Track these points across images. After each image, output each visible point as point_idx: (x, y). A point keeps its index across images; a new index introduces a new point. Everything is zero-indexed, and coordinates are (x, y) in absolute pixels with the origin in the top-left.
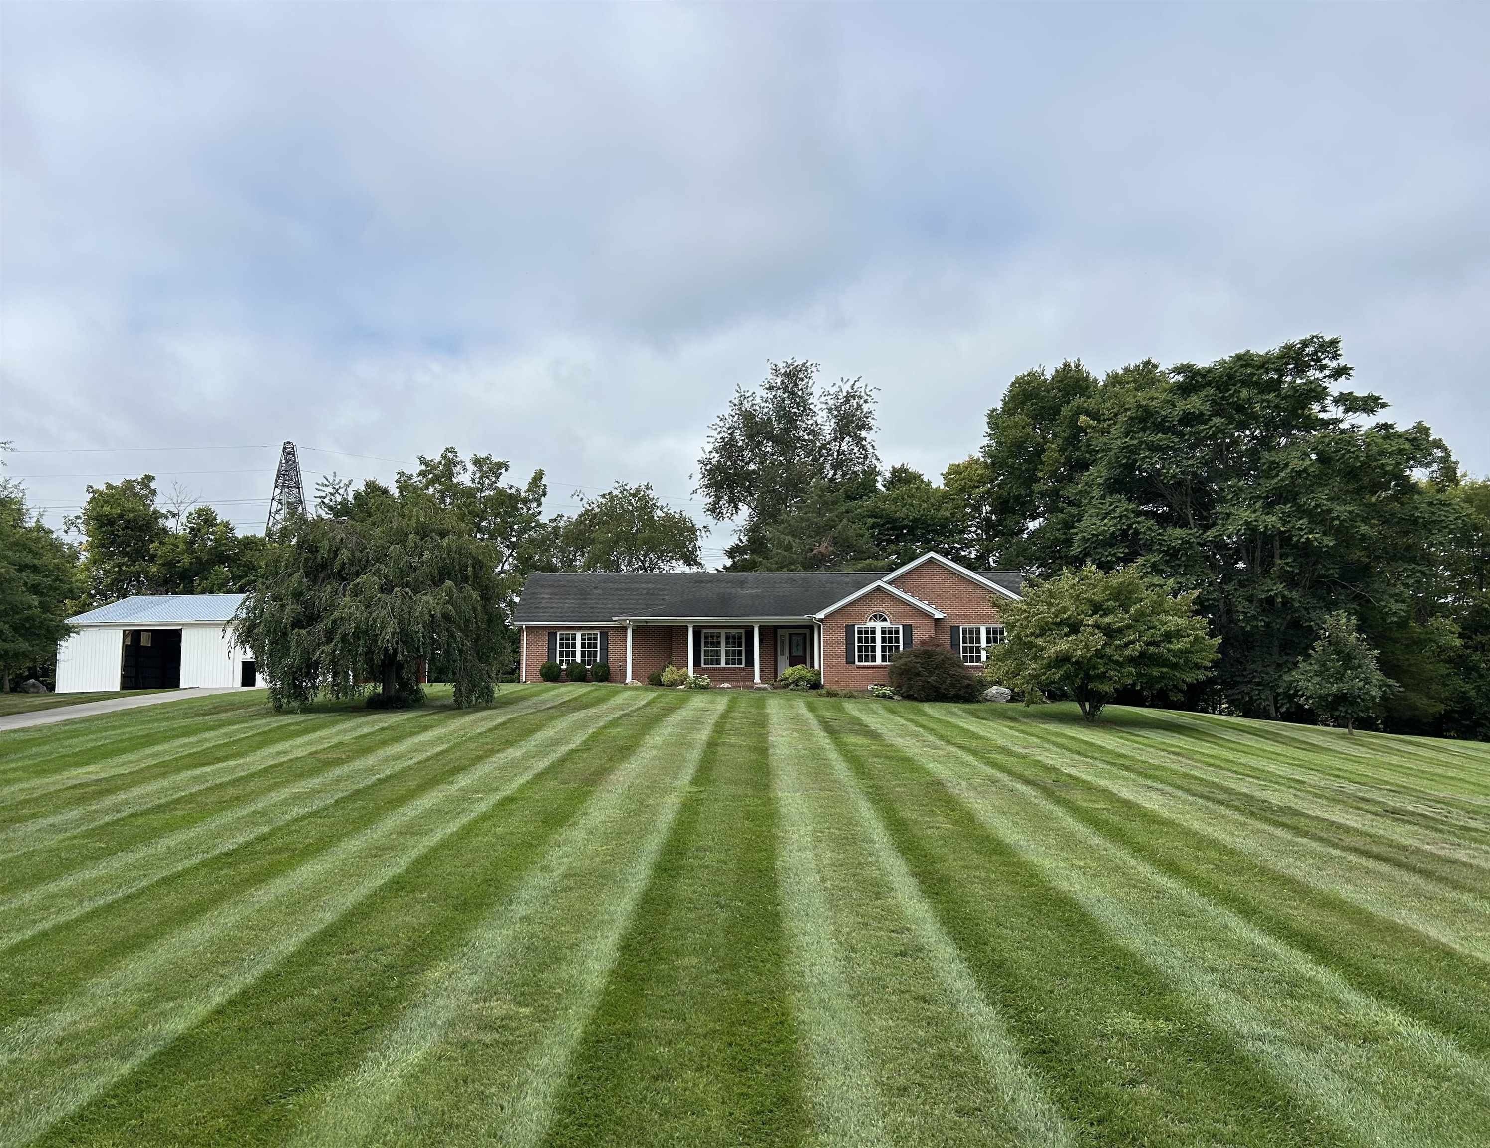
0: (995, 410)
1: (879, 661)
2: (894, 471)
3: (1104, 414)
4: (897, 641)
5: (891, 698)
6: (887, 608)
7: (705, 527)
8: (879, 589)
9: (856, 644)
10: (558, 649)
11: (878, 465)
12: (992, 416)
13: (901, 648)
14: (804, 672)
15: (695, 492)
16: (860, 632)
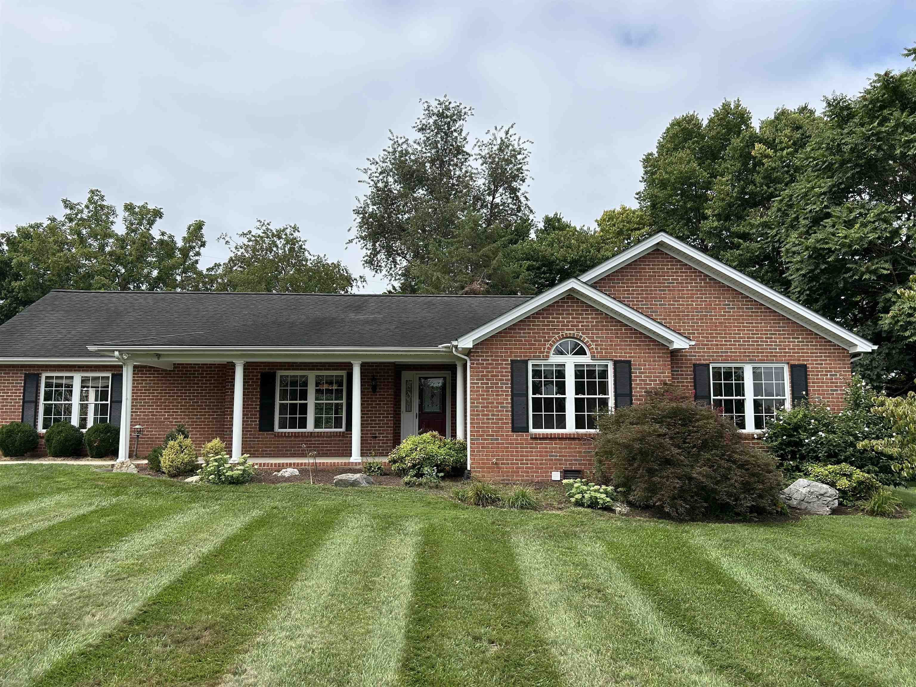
0: (651, 154)
1: (571, 427)
2: (548, 221)
3: (781, 142)
4: (604, 390)
5: (608, 509)
6: (586, 330)
7: (361, 277)
8: (571, 295)
9: (531, 395)
10: (42, 402)
11: (531, 217)
12: (648, 160)
13: (611, 403)
14: (432, 448)
15: (351, 241)
16: (537, 373)
